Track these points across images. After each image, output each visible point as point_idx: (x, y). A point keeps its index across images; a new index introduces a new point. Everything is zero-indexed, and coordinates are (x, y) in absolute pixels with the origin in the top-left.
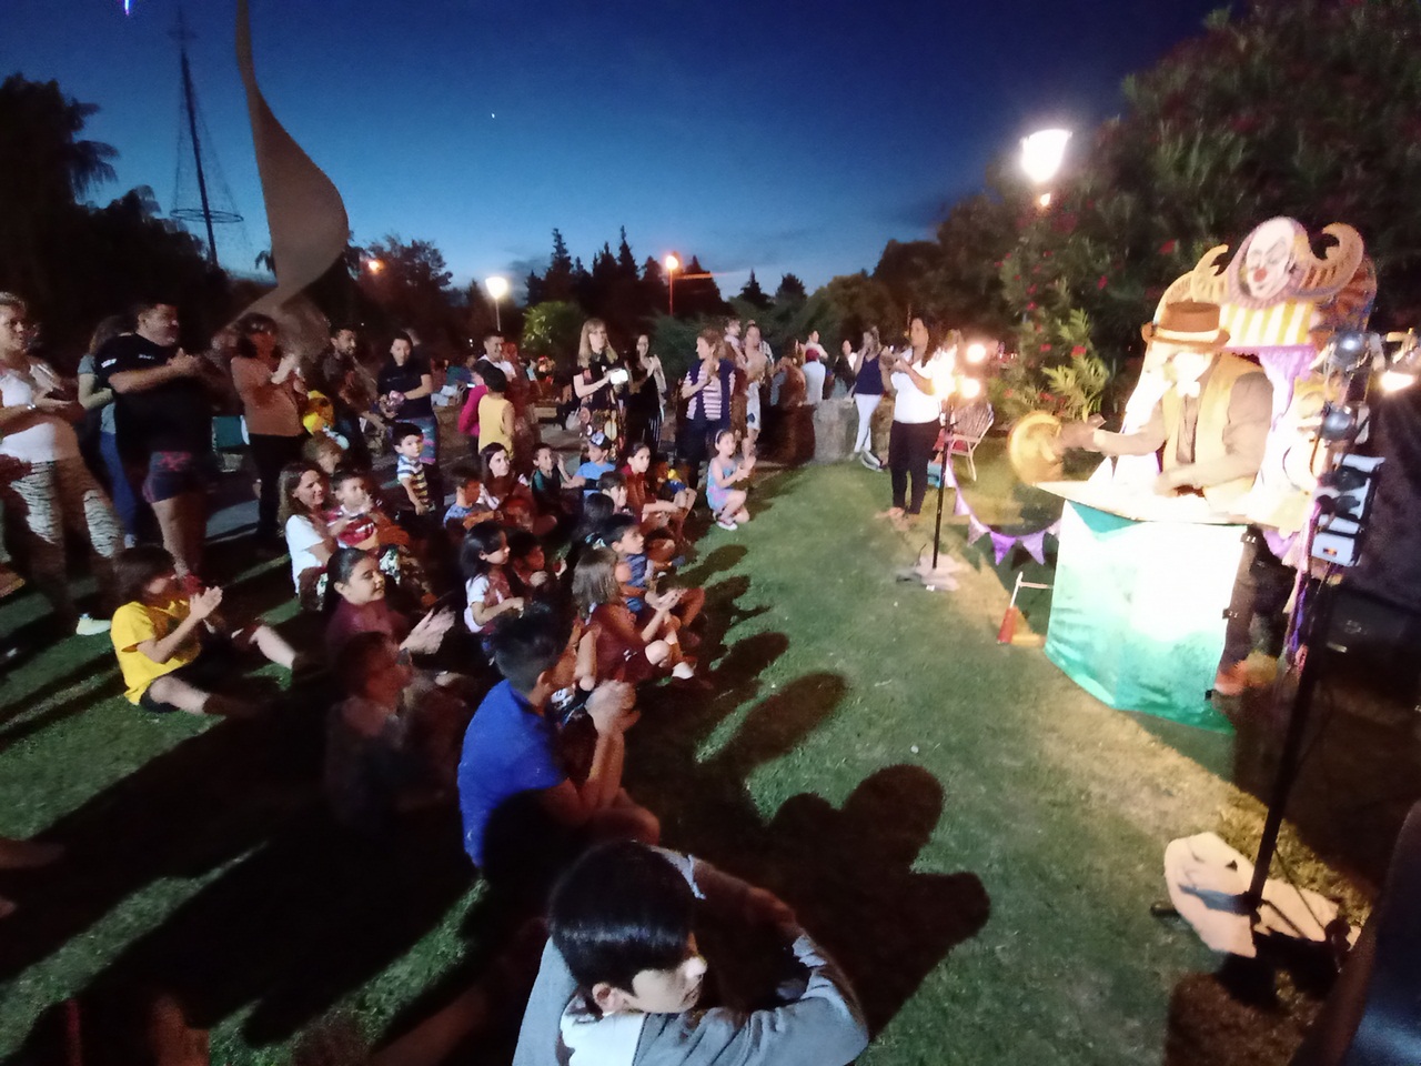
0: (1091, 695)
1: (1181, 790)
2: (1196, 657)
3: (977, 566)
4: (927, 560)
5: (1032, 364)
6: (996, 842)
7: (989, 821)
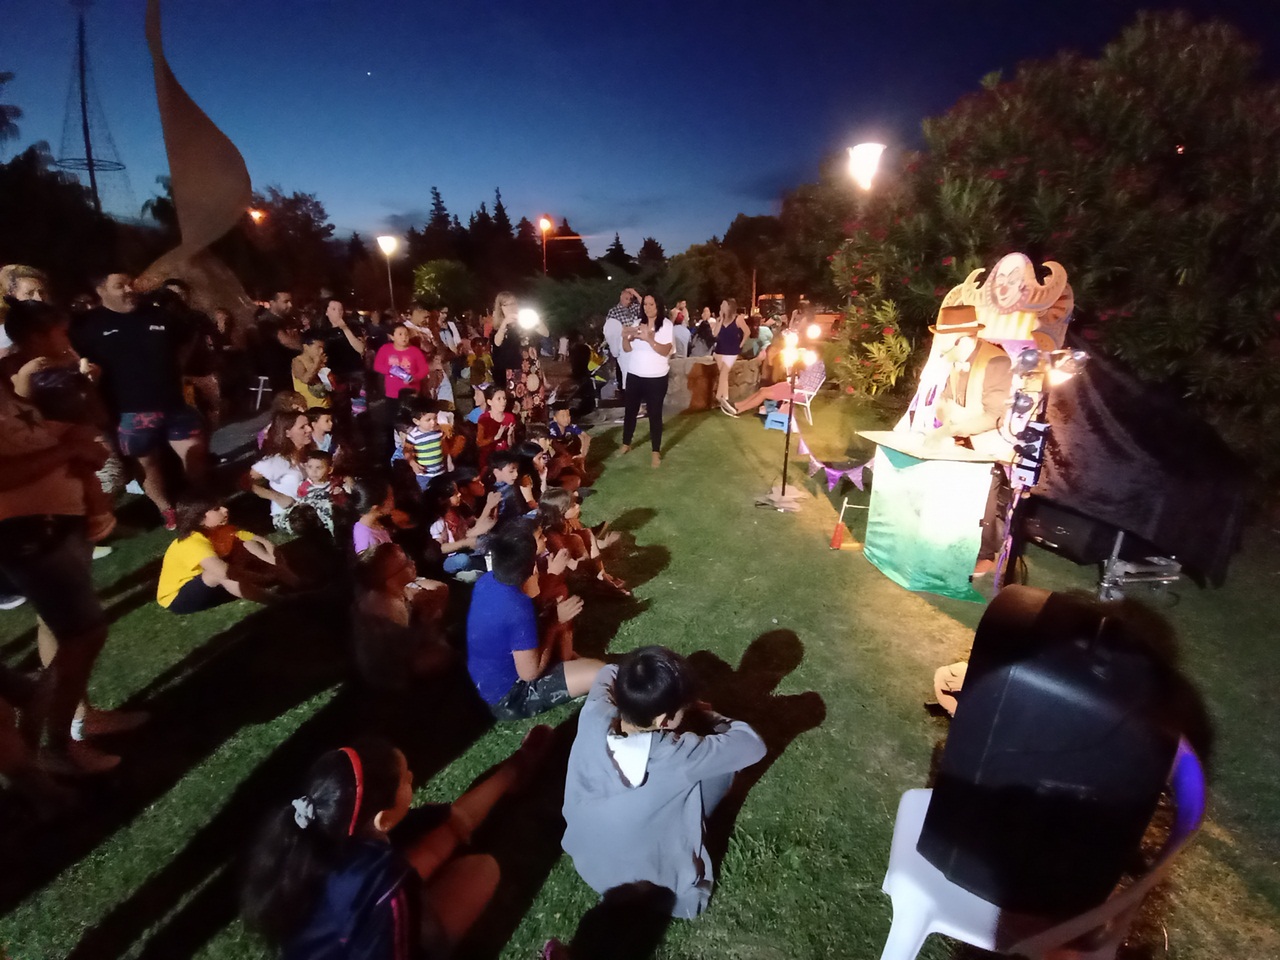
0: (894, 582)
1: (948, 639)
2: (962, 553)
3: (815, 494)
4: (777, 490)
5: (855, 337)
6: (831, 674)
7: (827, 663)
